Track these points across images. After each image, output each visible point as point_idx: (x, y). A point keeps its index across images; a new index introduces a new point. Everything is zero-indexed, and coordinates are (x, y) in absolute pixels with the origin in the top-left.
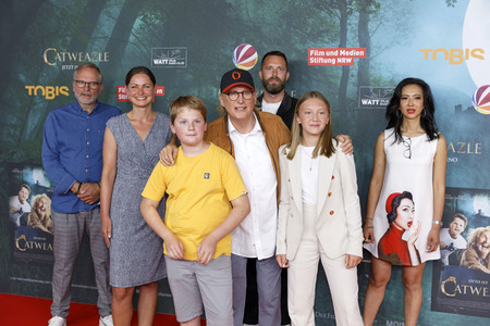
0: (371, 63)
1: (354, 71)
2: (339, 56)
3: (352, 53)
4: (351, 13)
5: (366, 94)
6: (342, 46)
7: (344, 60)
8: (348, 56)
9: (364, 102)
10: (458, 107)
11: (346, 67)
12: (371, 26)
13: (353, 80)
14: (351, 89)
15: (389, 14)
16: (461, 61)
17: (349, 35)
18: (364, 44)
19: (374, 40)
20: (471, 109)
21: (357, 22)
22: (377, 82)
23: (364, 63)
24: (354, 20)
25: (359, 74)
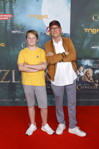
0: (14, 19)
1: (9, 22)
2: (4, 17)
3: (8, 16)
4: (7, 2)
5: (13, 29)
6: (5, 14)
7: (5, 18)
8: (7, 17)
9: (13, 32)
10: (41, 33)
11: (6, 21)
12: (14, 7)
13: (9, 25)
14: (8, 28)
15: (19, 3)
16: (41, 19)
17: (7, 10)
18: (12, 13)
19: (15, 12)
20: (45, 33)
21: (9, 5)
22: (16, 25)
23: (12, 19)
24: (8, 5)
25: (11, 23)
